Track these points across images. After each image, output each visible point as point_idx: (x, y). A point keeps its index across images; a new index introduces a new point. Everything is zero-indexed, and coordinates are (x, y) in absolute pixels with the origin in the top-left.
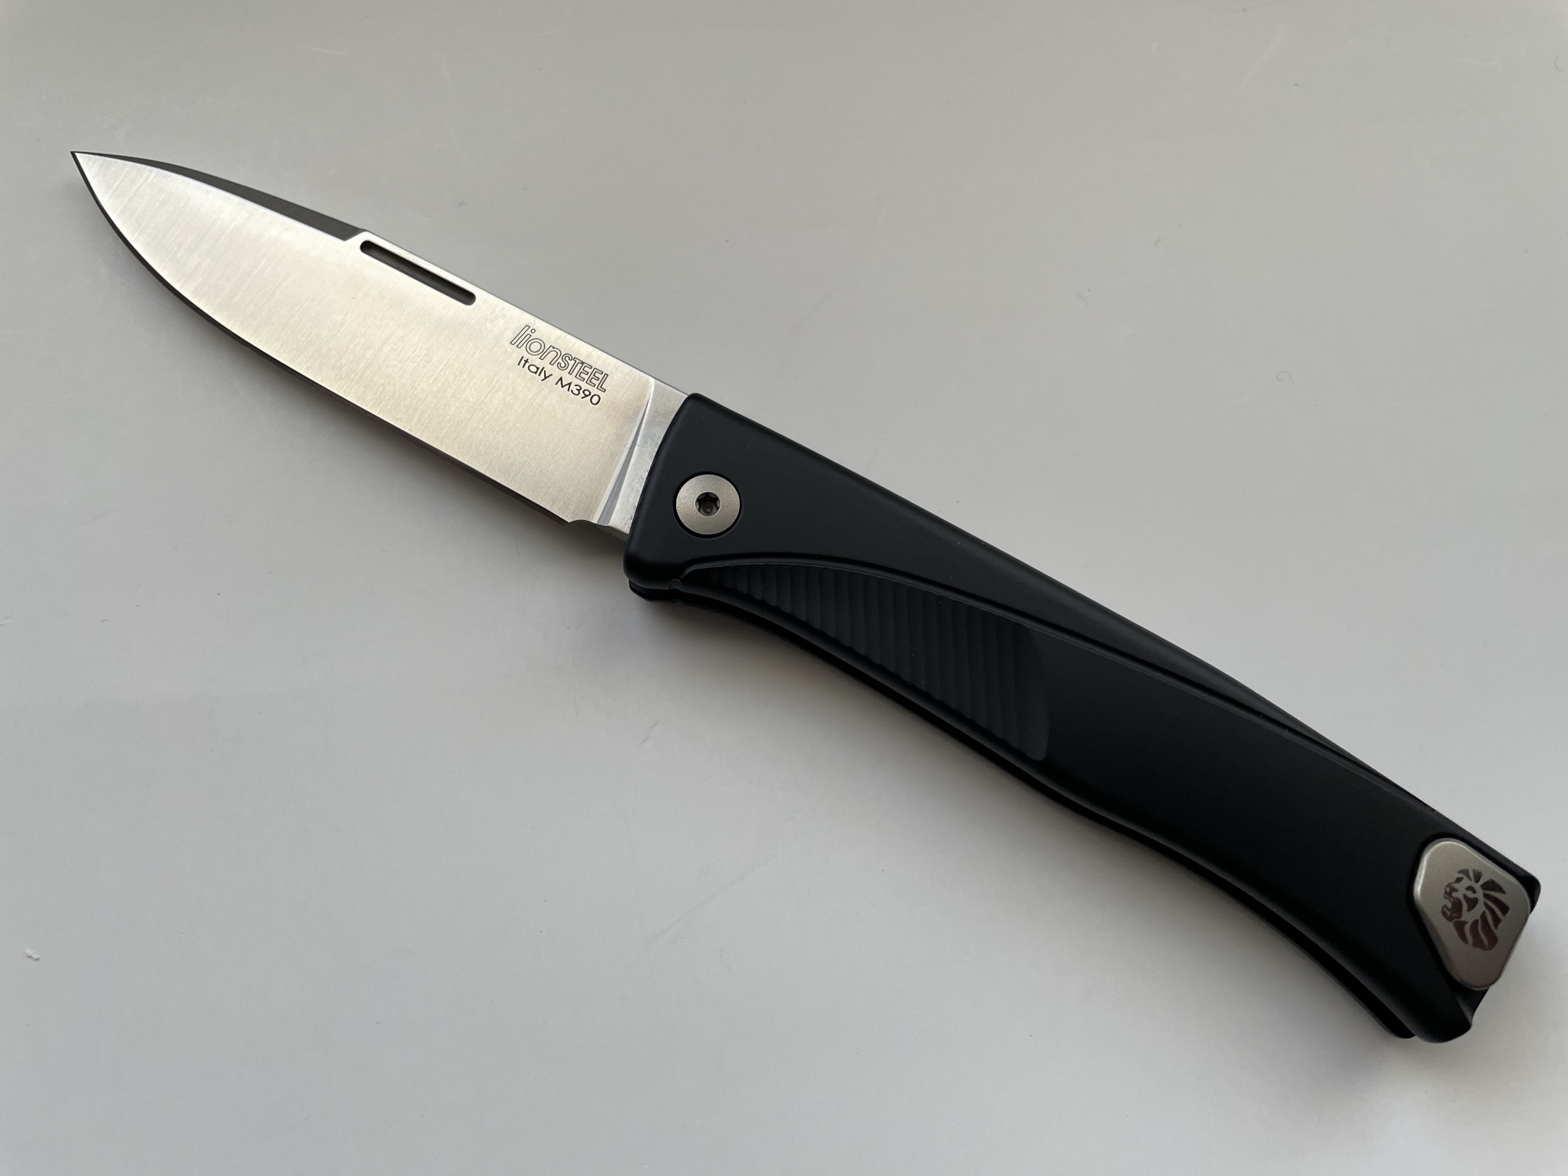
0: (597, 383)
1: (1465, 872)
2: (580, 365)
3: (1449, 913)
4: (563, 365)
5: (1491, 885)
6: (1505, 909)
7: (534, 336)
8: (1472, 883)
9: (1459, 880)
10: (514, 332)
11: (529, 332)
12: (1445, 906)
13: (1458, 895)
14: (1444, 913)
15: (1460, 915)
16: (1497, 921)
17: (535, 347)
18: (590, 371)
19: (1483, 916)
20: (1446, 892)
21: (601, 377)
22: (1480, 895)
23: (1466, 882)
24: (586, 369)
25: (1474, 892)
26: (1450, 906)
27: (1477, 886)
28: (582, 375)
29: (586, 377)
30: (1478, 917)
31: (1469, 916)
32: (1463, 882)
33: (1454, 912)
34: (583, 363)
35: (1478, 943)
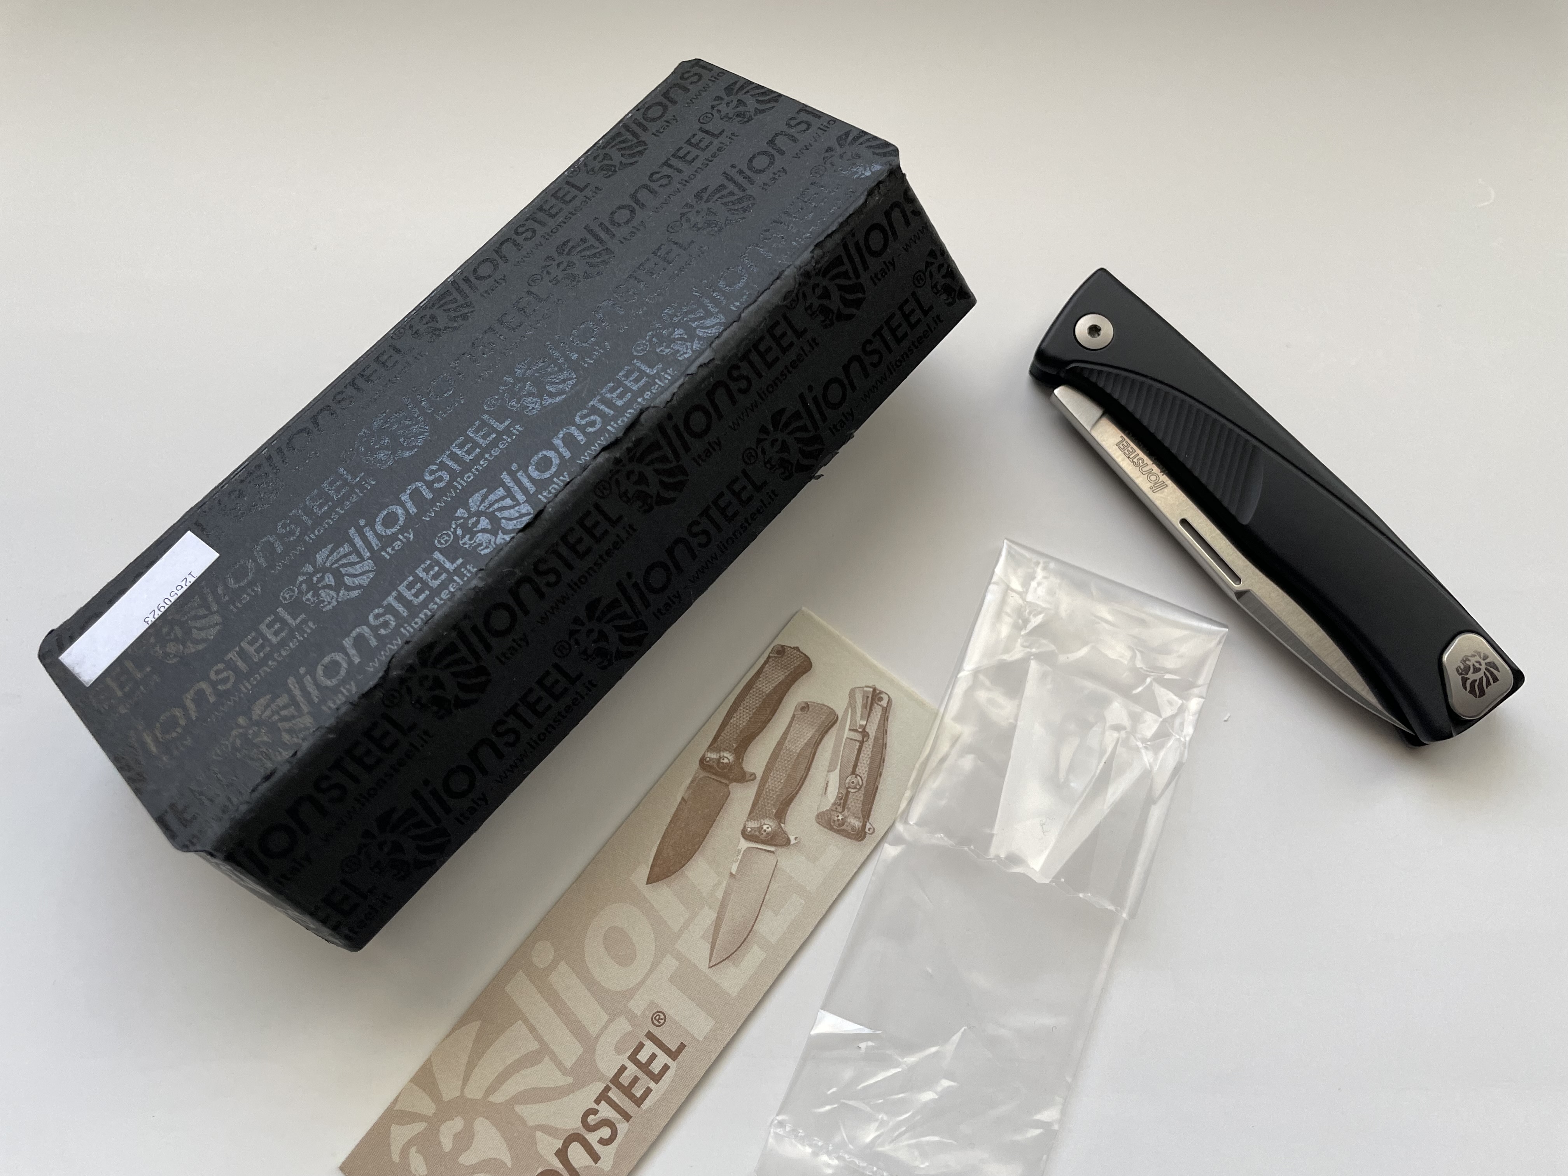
0: (1124, 443)
1: (1479, 654)
2: (1131, 457)
3: (1460, 671)
4: (1141, 461)
5: (1493, 665)
6: (1496, 679)
7: (1152, 485)
8: (1481, 660)
9: (1473, 656)
10: (1163, 492)
11: (1154, 488)
12: (1460, 667)
13: (1470, 664)
14: (1457, 670)
15: (1467, 674)
16: (1488, 684)
17: (1153, 478)
18: (1126, 451)
19: (1481, 679)
20: (1463, 659)
21: (1121, 446)
22: (1483, 667)
23: (1477, 658)
24: (1127, 453)
25: (1480, 665)
26: (1462, 667)
27: (1483, 662)
28: (1131, 451)
29: (1129, 449)
30: (1478, 679)
31: (1471, 676)
32: (1476, 657)
33: (1463, 672)
34: (1129, 458)
35: (1472, 691)
